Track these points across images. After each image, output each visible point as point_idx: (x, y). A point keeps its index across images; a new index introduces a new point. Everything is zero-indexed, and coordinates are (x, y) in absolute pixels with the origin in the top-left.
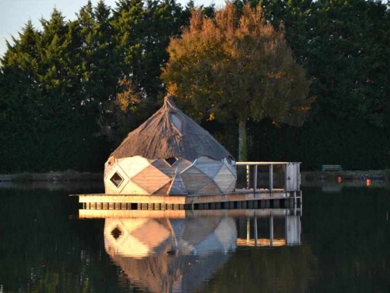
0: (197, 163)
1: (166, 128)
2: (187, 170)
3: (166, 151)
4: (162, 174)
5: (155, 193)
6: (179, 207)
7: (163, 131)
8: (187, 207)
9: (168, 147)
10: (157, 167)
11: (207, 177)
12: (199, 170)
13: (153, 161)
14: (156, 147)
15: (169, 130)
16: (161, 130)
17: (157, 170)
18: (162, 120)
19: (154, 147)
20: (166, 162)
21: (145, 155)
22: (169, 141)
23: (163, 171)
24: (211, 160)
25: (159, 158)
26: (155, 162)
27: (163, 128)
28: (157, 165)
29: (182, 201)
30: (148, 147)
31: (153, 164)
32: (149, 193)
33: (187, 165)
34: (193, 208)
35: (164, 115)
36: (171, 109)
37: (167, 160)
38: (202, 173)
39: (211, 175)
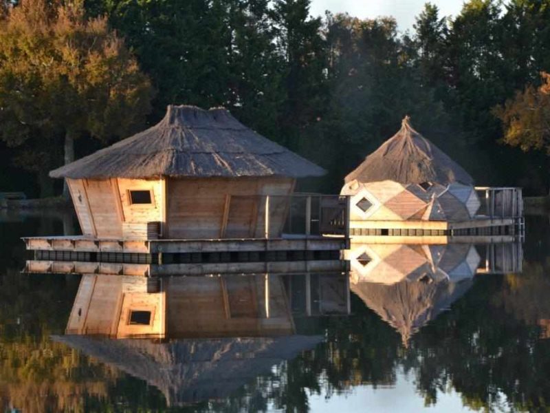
0: (451, 188)
1: (413, 152)
2: (442, 195)
3: (419, 176)
4: (417, 199)
5: (409, 219)
6: (438, 233)
7: (410, 156)
8: (447, 233)
9: (421, 171)
10: (412, 192)
11: (460, 202)
12: (453, 195)
13: (407, 186)
14: (407, 172)
15: (415, 154)
16: (408, 154)
17: (411, 195)
18: (405, 143)
19: (405, 172)
20: (420, 187)
21: (397, 179)
22: (420, 165)
23: (418, 196)
24: (462, 186)
25: (413, 183)
26: (409, 187)
27: (409, 152)
28: (412, 189)
29: (443, 226)
30: (398, 171)
31: (407, 189)
32: (403, 218)
33: (442, 190)
34: (452, 234)
35: (406, 138)
36: (411, 132)
37: (421, 185)
38: (456, 198)
39: (463, 201)
